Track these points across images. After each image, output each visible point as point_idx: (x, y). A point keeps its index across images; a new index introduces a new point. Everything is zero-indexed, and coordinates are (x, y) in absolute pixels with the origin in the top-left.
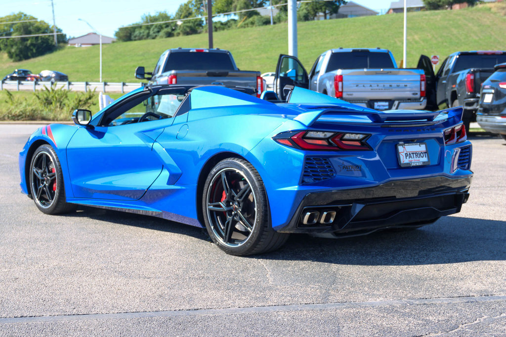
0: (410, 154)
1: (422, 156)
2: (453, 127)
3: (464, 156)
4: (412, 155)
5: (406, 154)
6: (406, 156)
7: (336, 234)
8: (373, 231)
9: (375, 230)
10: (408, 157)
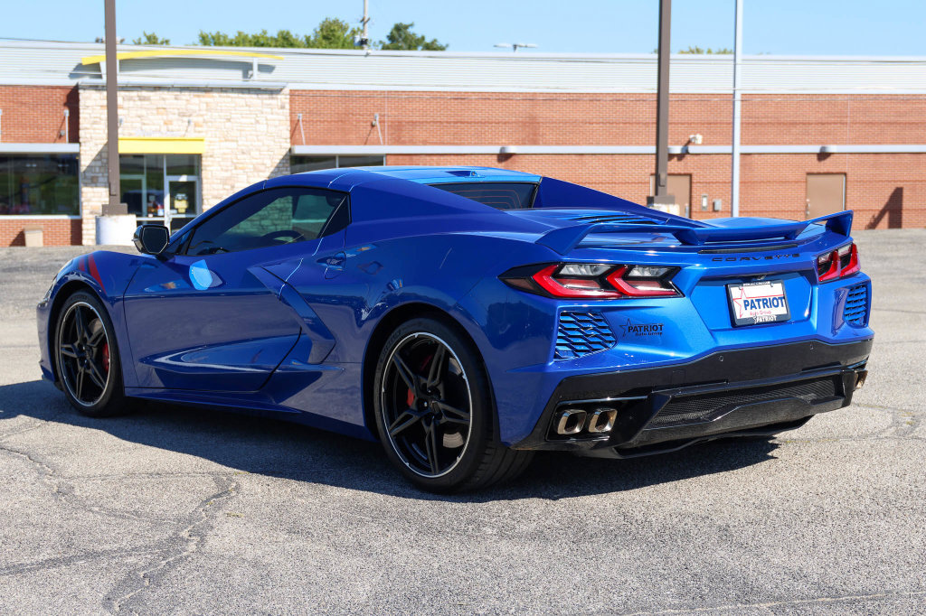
0: (752, 301)
1: (776, 304)
2: (833, 249)
3: (855, 301)
4: (756, 303)
5: (745, 301)
6: (746, 306)
7: (620, 451)
8: (689, 444)
9: (692, 442)
10: (749, 308)
